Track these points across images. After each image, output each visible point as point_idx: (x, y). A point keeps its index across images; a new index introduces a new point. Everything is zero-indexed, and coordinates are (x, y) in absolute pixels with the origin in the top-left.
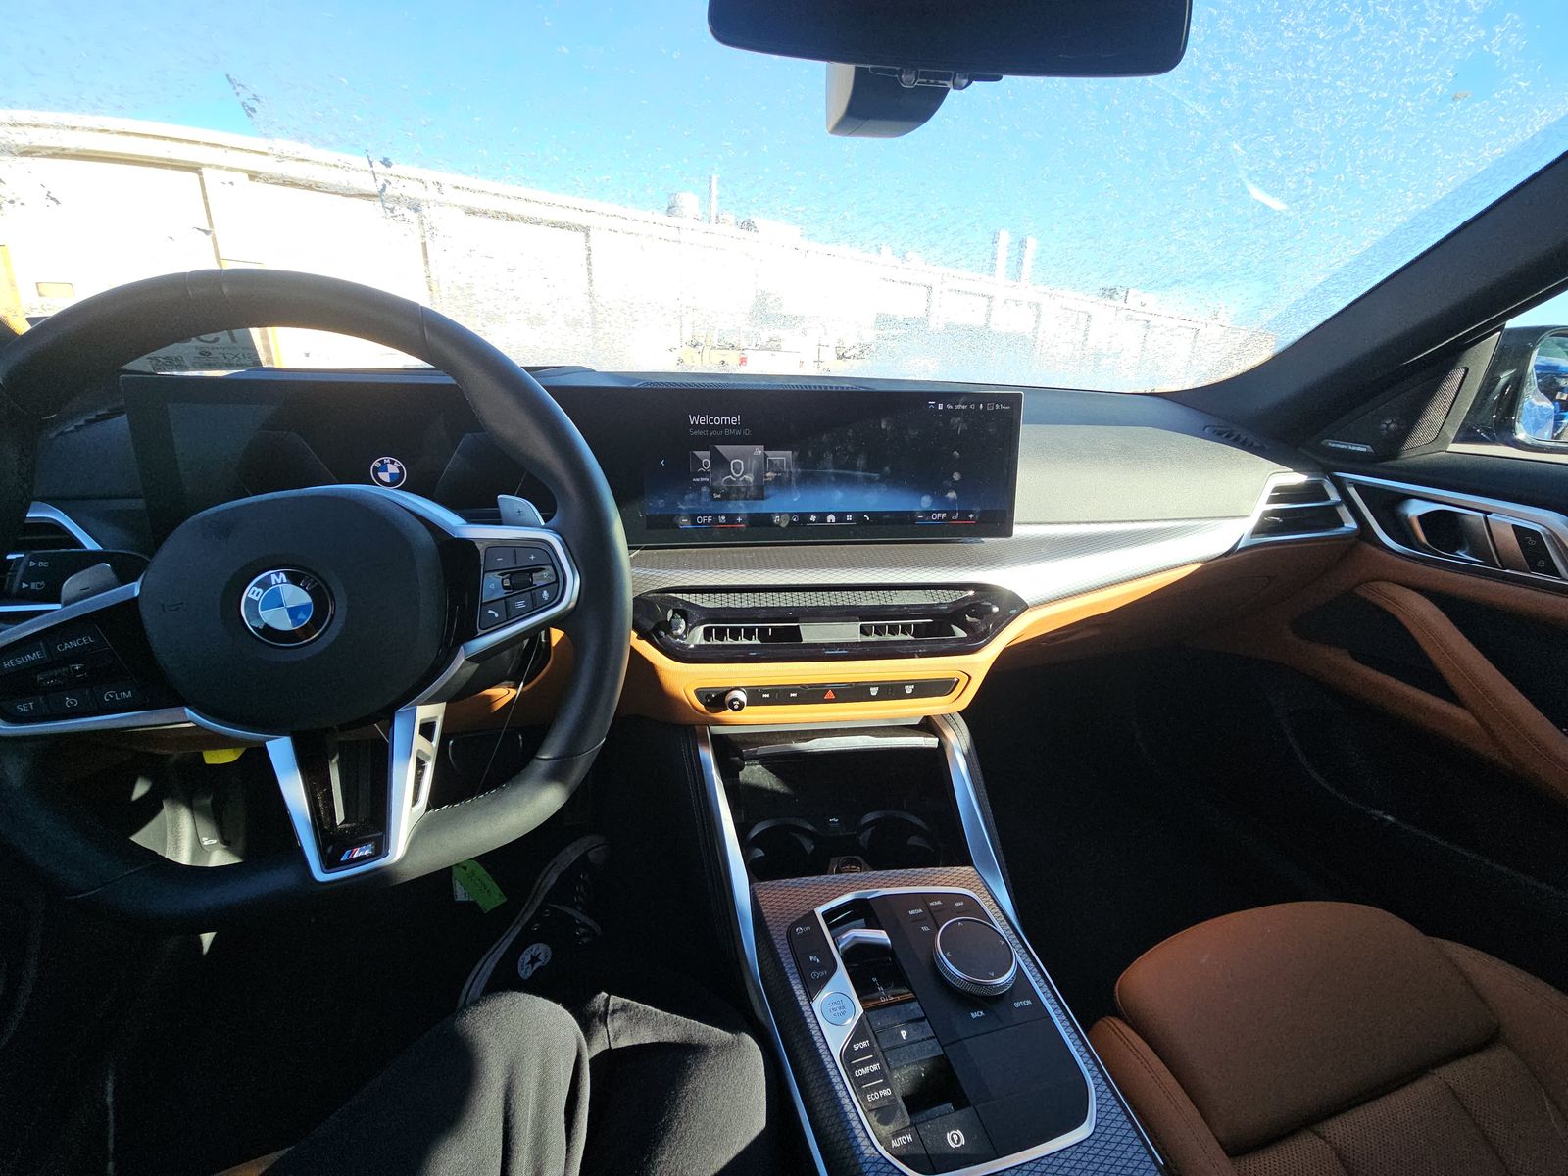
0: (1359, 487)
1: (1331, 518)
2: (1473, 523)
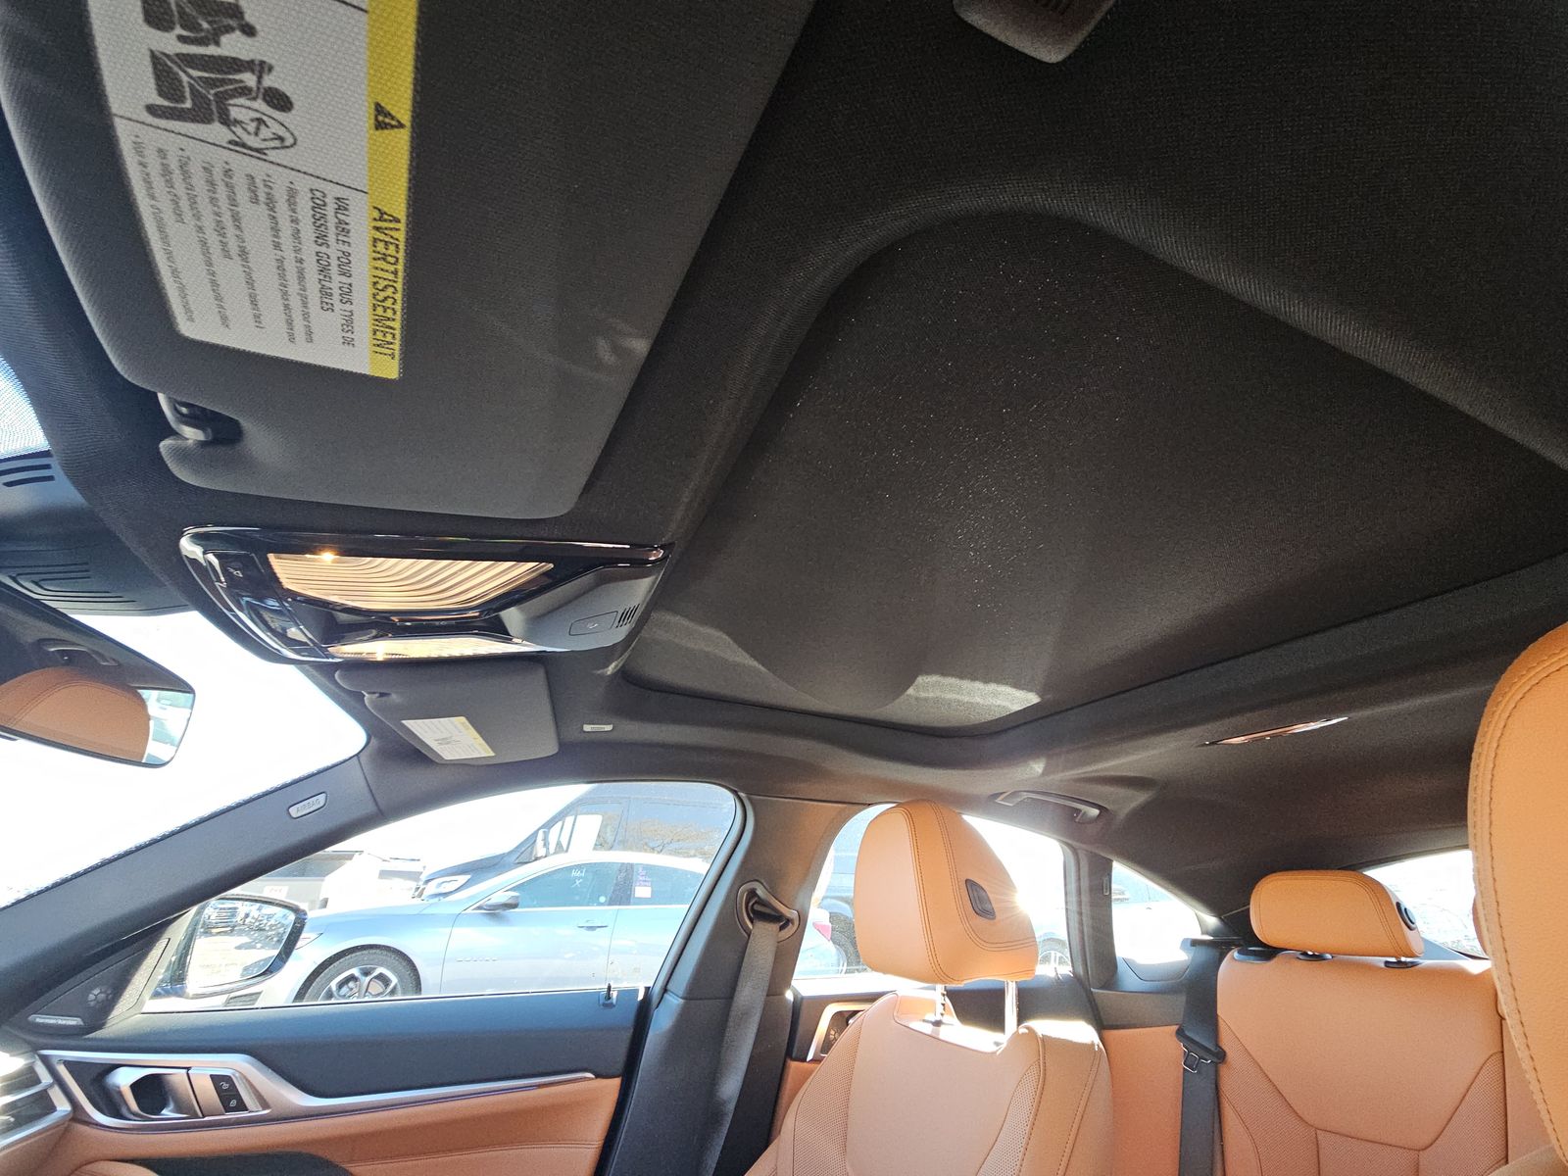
0: (69, 1064)
1: (44, 1104)
2: (178, 1078)
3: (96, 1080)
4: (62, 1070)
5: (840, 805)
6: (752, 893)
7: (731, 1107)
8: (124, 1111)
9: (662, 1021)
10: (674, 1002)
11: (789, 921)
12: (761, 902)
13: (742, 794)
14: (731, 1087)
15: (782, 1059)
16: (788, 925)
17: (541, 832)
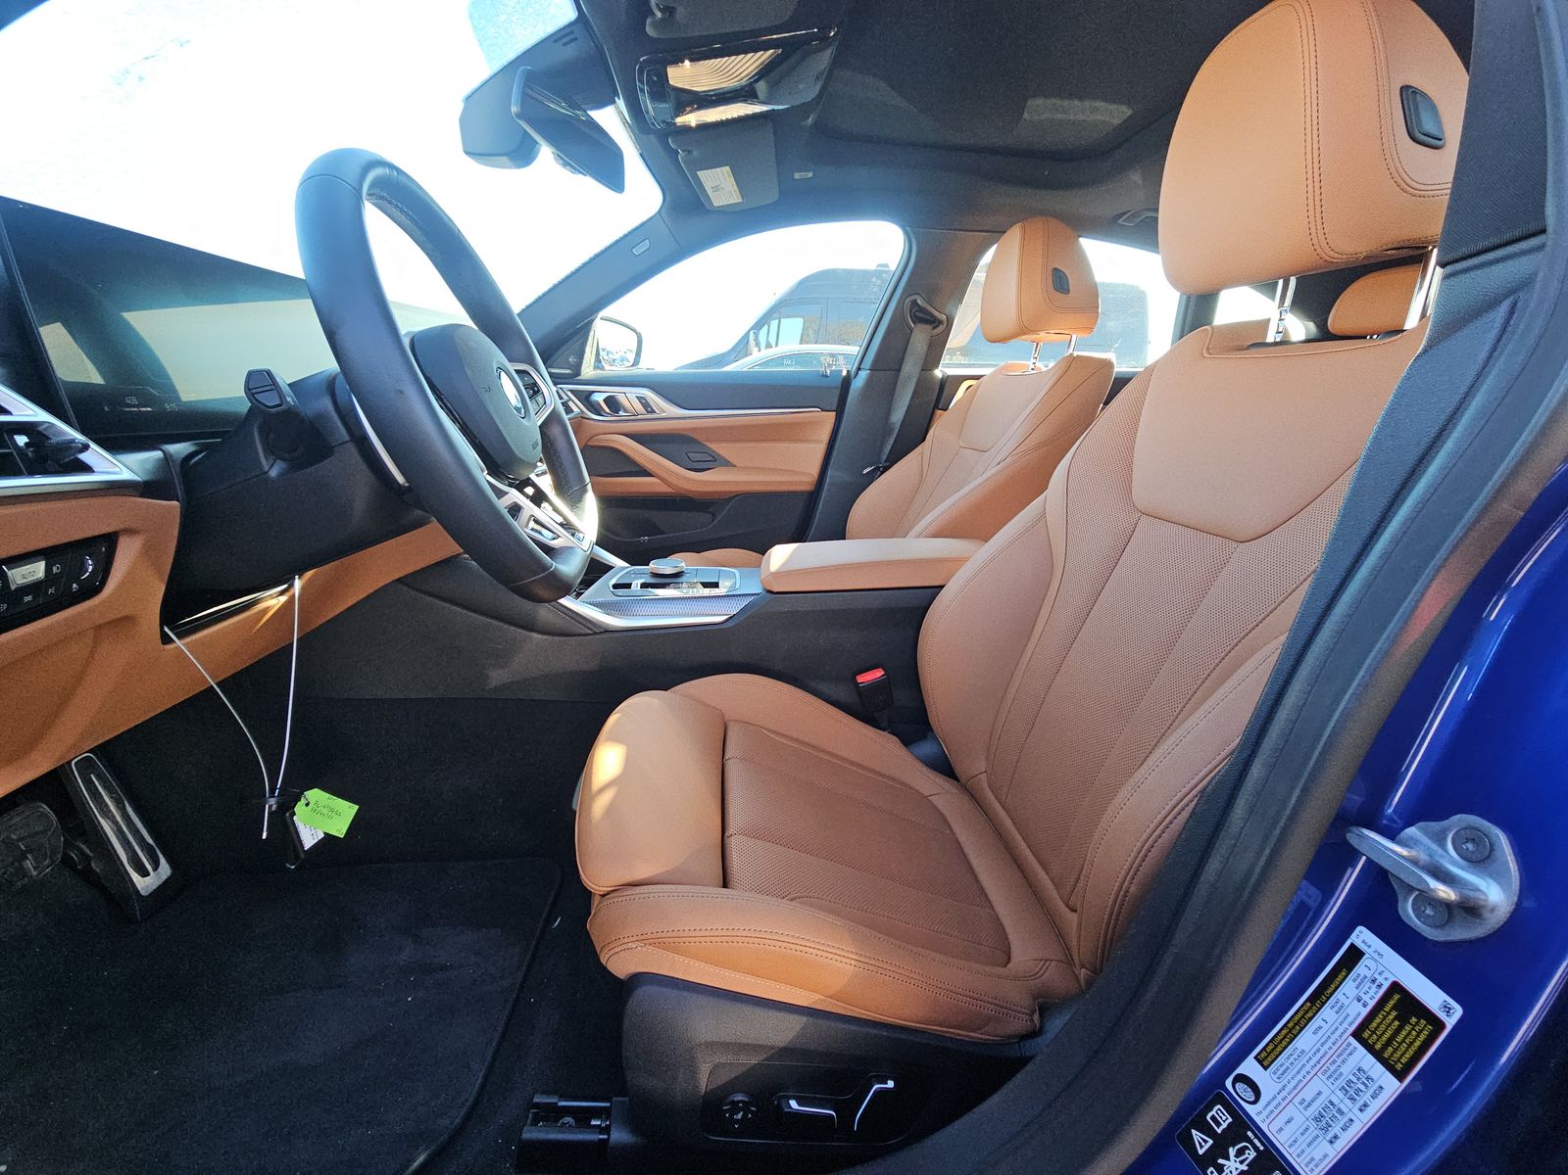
0: (572, 391)
2: (621, 398)
3: (586, 398)
4: (569, 393)
5: (984, 234)
6: (914, 302)
7: (898, 425)
8: (603, 413)
9: (858, 383)
10: (864, 374)
11: (940, 322)
12: (922, 310)
13: (908, 228)
14: (898, 416)
15: (931, 410)
16: (938, 326)
17: (751, 332)
